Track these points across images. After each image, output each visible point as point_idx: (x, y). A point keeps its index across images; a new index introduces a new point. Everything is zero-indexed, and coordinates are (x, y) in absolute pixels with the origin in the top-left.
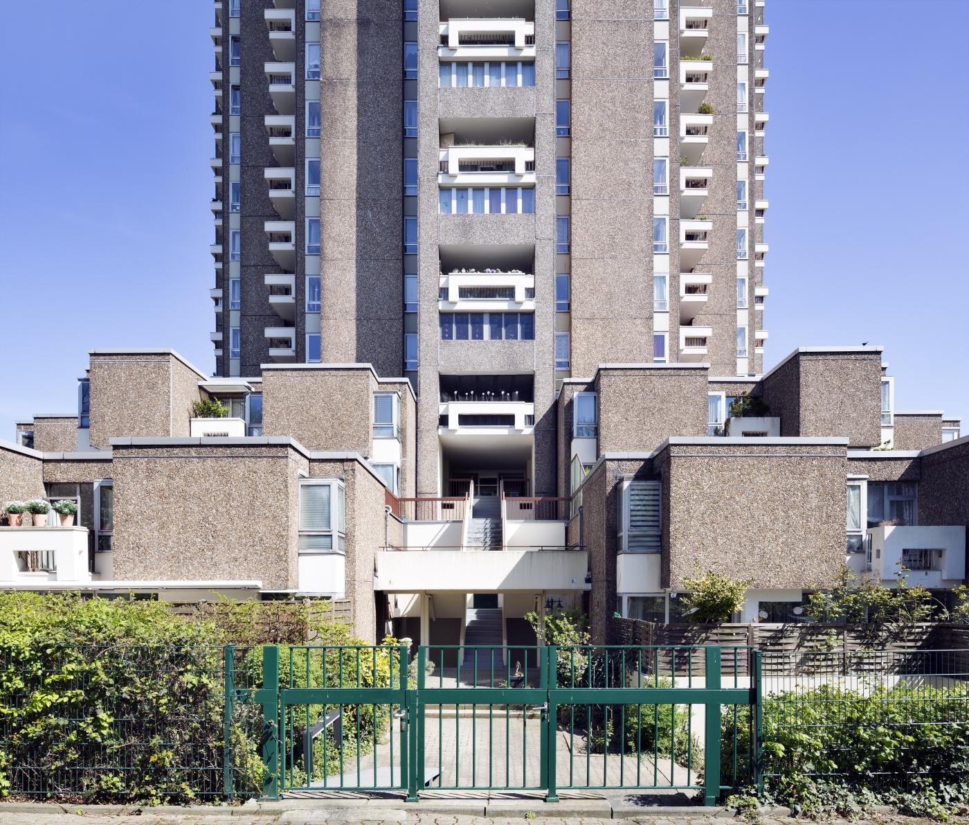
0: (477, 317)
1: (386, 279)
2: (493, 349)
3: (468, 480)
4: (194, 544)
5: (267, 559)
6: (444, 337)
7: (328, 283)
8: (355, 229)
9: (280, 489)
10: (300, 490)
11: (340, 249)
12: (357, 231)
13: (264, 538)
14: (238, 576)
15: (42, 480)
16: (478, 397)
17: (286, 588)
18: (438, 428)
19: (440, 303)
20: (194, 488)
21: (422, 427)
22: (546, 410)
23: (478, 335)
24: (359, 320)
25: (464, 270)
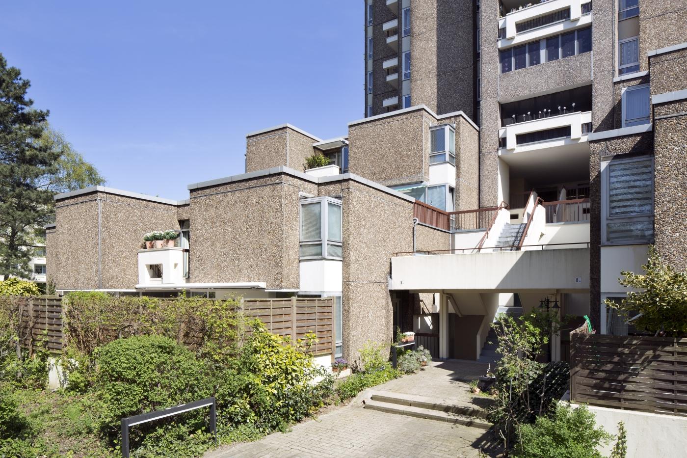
0: (534, 46)
1: (460, 37)
2: (549, 70)
3: (527, 192)
4: (229, 255)
5: (270, 264)
6: (503, 71)
7: (416, 53)
8: (436, 5)
9: (277, 209)
10: (301, 209)
11: (425, 24)
12: (438, 6)
13: (268, 249)
14: (252, 279)
15: (176, 219)
16: (535, 116)
17: (281, 288)
18: (498, 150)
19: (499, 43)
20: (229, 215)
21: (484, 151)
22: (605, 115)
23: (536, 61)
24: (439, 76)
25: (521, 8)
